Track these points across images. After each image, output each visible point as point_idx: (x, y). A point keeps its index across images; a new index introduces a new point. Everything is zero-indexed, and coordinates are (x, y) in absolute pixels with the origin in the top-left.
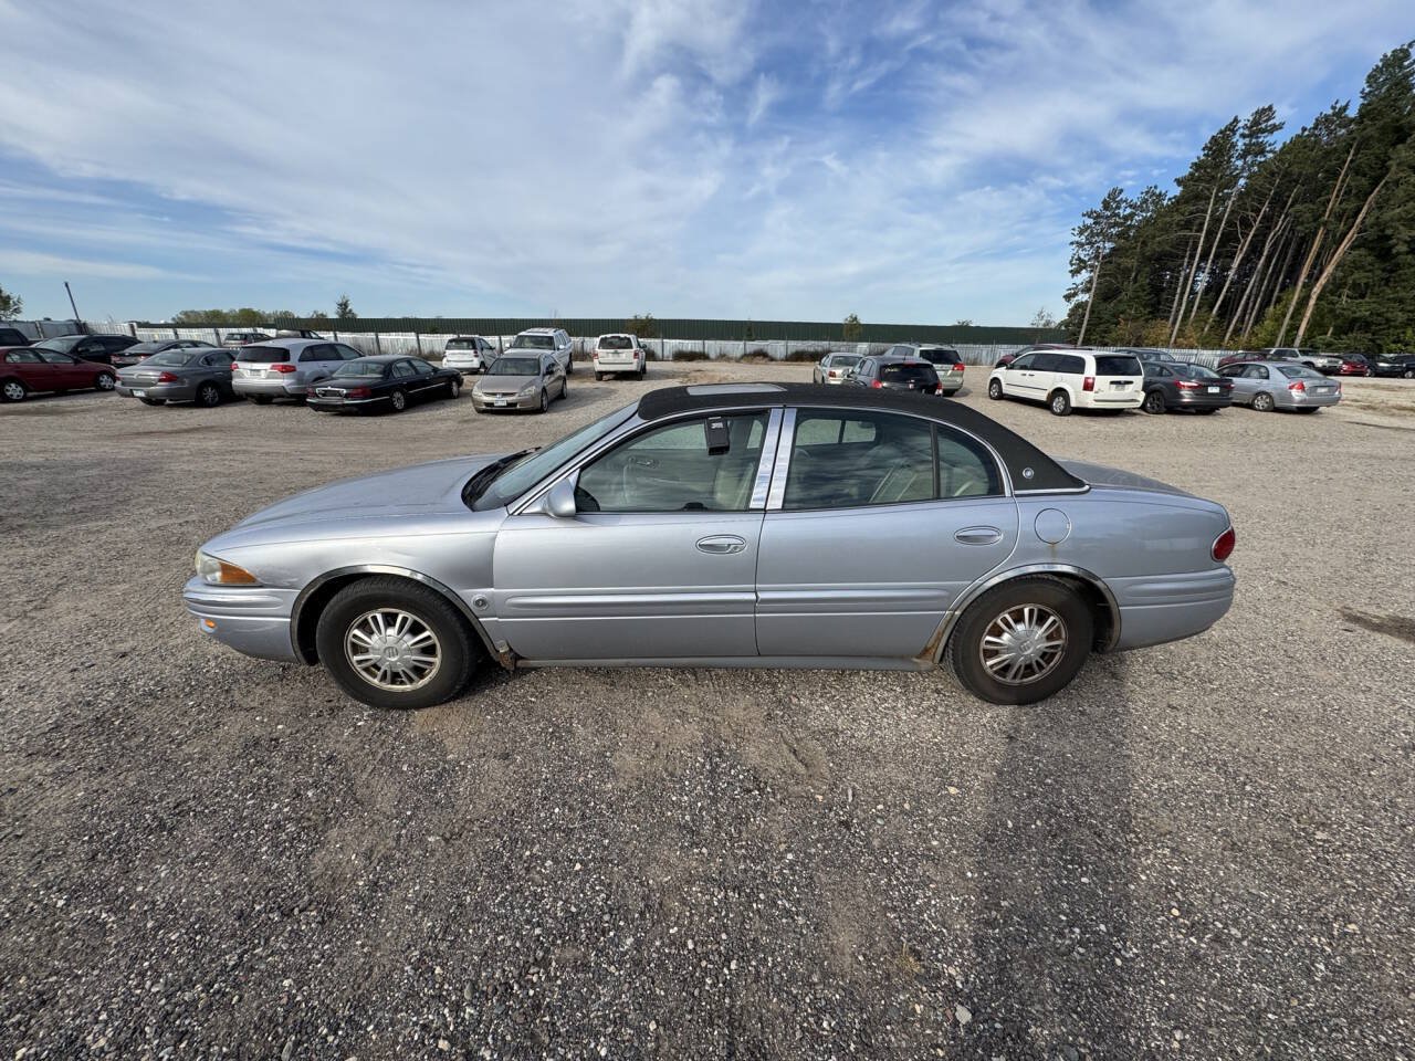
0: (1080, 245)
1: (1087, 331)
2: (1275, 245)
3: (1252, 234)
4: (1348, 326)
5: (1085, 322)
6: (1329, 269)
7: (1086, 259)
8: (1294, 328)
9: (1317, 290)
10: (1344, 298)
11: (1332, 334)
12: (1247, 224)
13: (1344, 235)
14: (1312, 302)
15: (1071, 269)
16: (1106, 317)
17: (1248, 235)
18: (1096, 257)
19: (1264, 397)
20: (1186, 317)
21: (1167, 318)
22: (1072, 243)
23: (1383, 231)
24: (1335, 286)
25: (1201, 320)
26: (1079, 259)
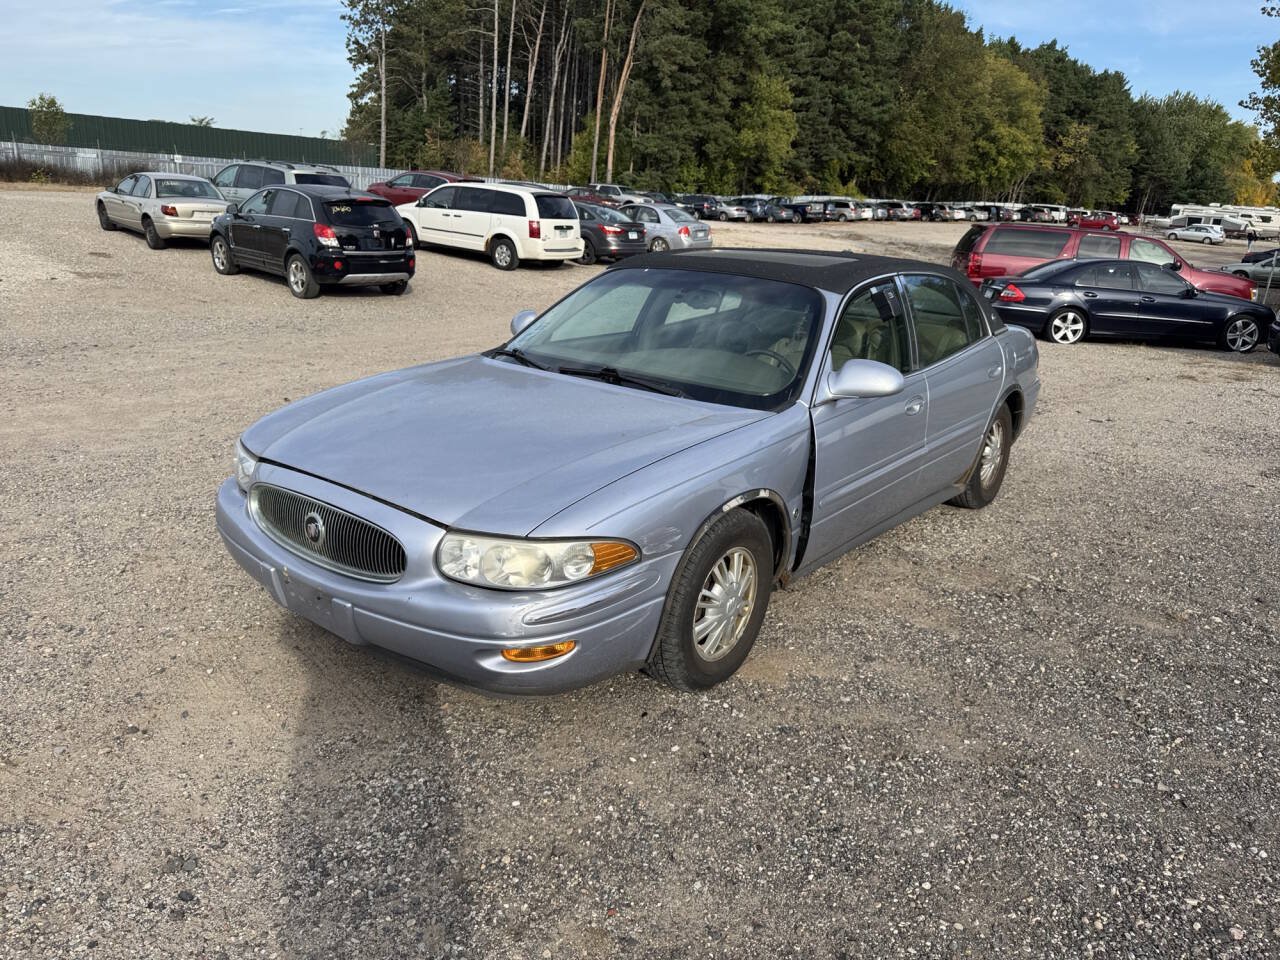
0: (357, 23)
1: (388, 147)
2: (563, 59)
3: (538, 42)
4: (644, 162)
5: (383, 135)
6: (619, 98)
7: (366, 44)
8: (603, 161)
9: (613, 119)
10: (635, 129)
11: (634, 170)
12: (532, 32)
13: (623, 61)
14: (612, 133)
15: (350, 56)
16: (408, 130)
17: (535, 44)
18: (378, 43)
19: (660, 242)
20: (499, 138)
21: (476, 138)
22: (343, 17)
23: (651, 62)
24: (626, 119)
25: (513, 144)
26: (356, 42)
